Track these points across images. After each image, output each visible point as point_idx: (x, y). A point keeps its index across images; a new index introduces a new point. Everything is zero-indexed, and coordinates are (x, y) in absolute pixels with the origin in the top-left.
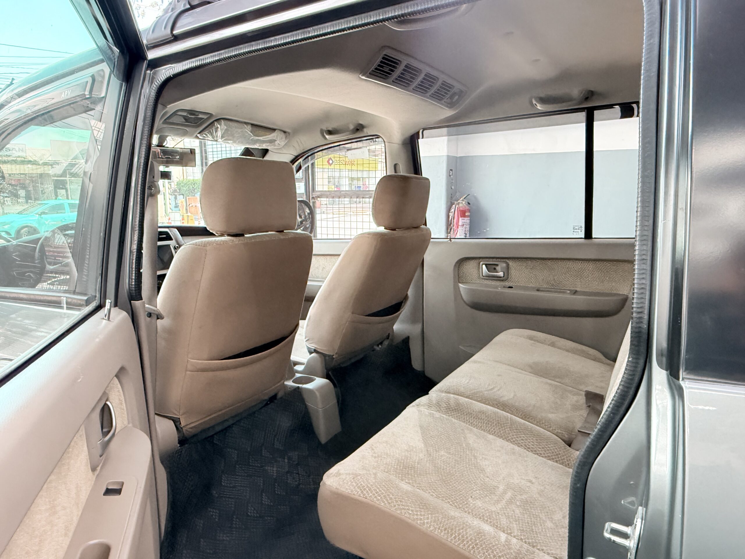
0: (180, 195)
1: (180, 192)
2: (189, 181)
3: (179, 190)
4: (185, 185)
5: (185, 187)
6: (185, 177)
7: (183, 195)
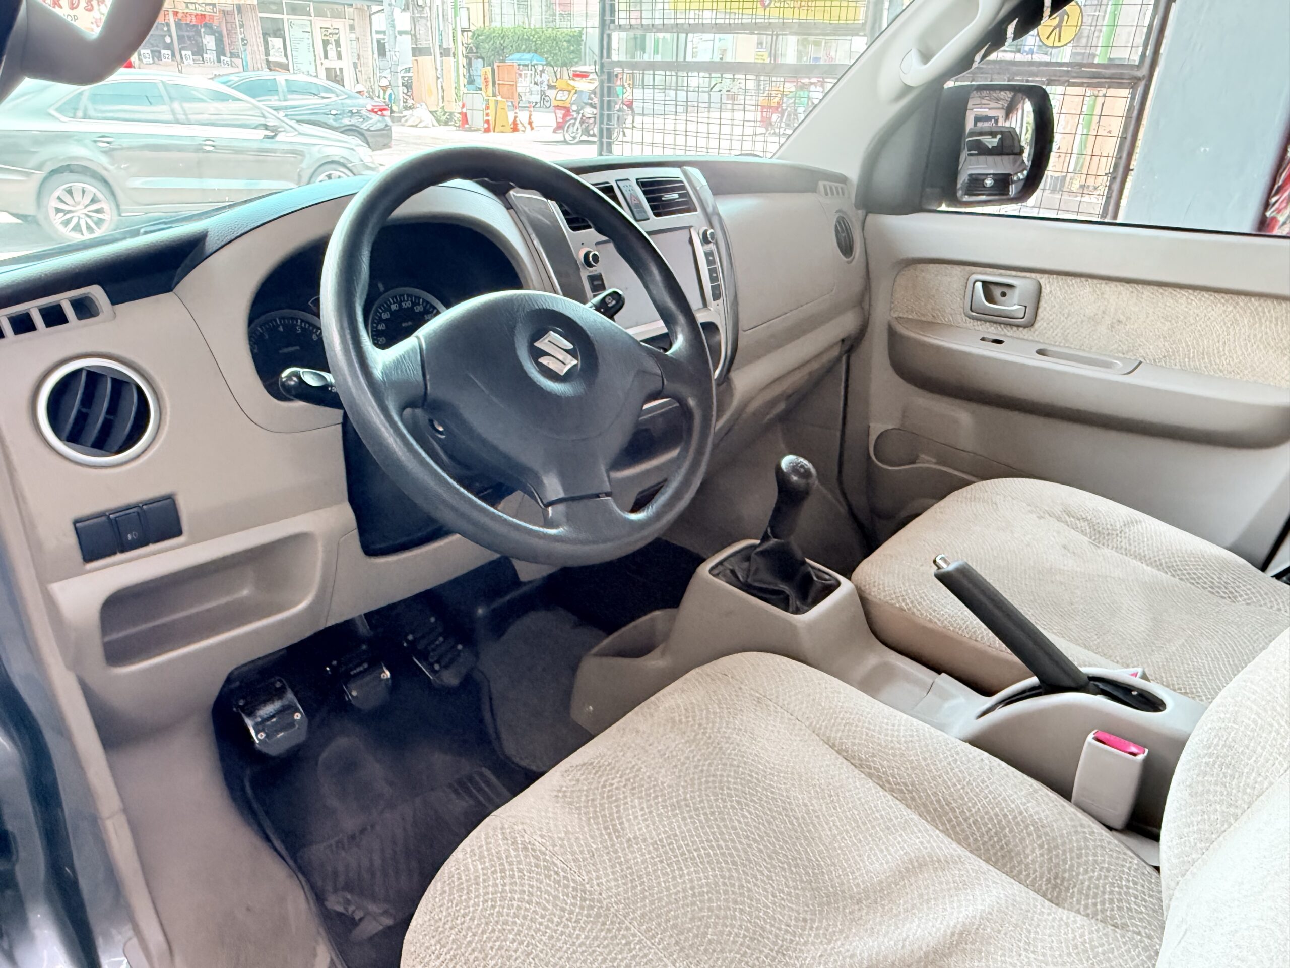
0: (478, 58)
1: (477, 53)
2: (494, 32)
3: (477, 48)
4: (487, 38)
5: (488, 43)
6: (487, 24)
7: (483, 59)
